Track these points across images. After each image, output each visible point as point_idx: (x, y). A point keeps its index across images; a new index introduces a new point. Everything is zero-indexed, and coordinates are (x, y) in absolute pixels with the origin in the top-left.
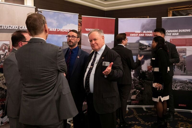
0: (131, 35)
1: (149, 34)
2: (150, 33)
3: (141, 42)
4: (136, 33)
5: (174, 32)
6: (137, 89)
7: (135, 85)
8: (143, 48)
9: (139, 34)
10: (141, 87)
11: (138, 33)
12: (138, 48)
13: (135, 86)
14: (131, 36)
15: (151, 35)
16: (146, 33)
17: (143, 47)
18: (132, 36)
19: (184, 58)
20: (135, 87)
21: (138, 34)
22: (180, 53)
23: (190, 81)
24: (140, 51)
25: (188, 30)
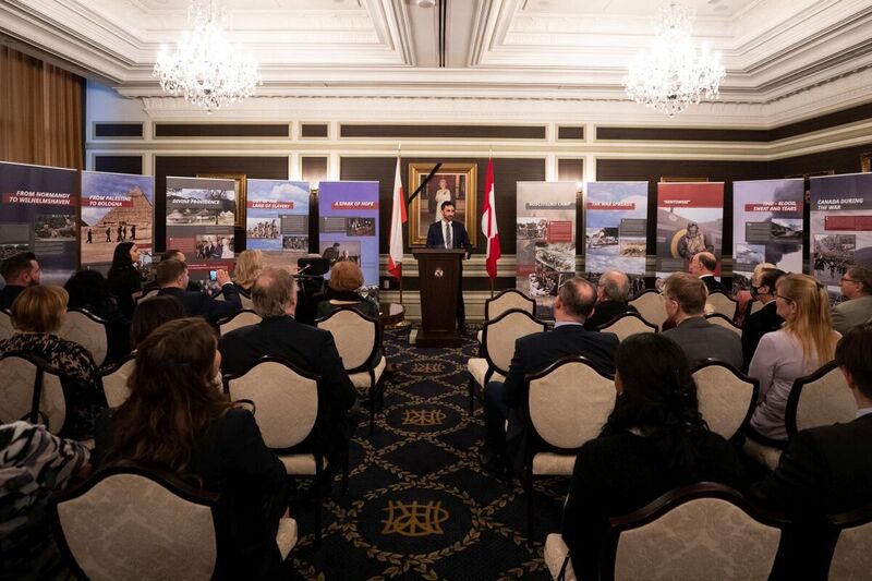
0: (756, 208)
1: (789, 207)
3: (775, 221)
4: (764, 206)
5: (833, 203)
8: (778, 231)
12: (768, 232)
15: (794, 209)
16: (785, 206)
17: (780, 229)
18: (758, 211)
19: (851, 254)
21: (768, 207)
24: (772, 237)
25: (861, 201)
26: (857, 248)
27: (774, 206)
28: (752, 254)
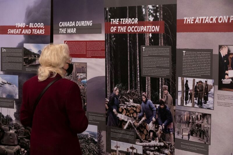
0: (10, 31)
1: (38, 30)
2: (40, 28)
3: (27, 46)
4: (17, 28)
5: (70, 26)
6: (22, 147)
7: (18, 137)
8: (30, 58)
9: (22, 29)
10: (28, 142)
11: (20, 28)
12: (21, 60)
13: (18, 139)
14: (10, 34)
15: (42, 32)
16: (34, 28)
17: (31, 56)
18: (12, 34)
19: (83, 85)
20: (19, 141)
21: (20, 30)
22: (78, 73)
23: (92, 136)
24: (24, 66)
25: (89, 23)
26: (88, 79)
27: (27, 28)
28: (7, 86)
